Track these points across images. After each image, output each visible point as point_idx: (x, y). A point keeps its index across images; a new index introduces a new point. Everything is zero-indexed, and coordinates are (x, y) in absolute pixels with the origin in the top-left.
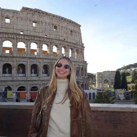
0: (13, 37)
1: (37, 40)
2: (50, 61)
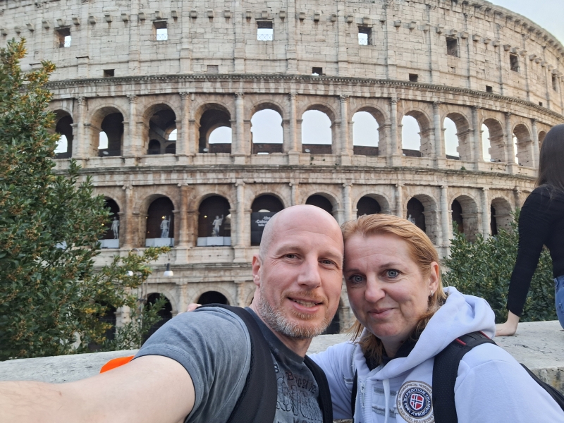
1: (464, 106)
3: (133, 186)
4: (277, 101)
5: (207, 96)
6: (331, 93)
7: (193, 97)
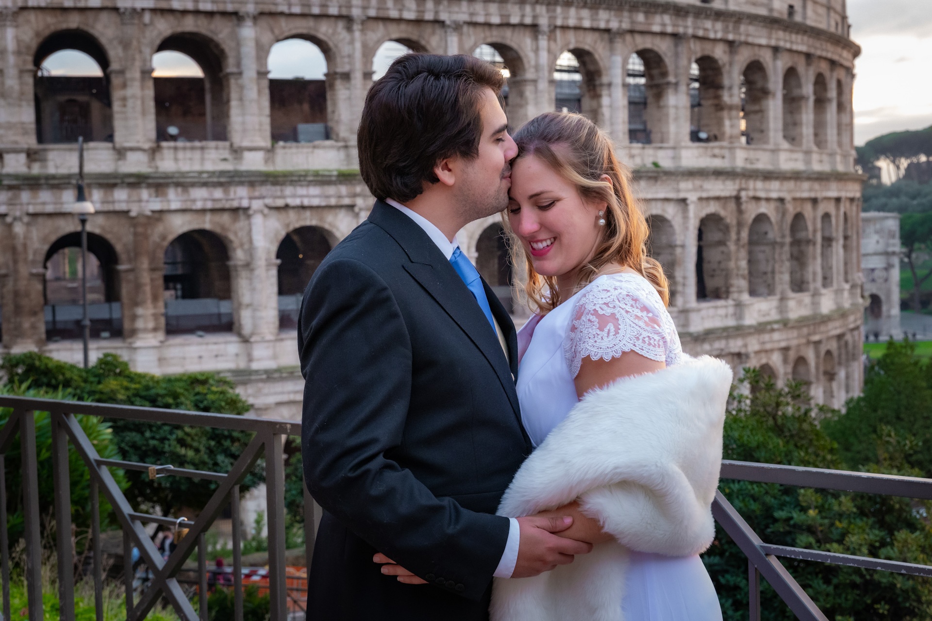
0: (535, 17)
1: (663, 34)
2: (737, 187)
3: (28, 214)
4: (324, 30)
5: (178, 15)
6: (429, 16)
7: (147, 17)
